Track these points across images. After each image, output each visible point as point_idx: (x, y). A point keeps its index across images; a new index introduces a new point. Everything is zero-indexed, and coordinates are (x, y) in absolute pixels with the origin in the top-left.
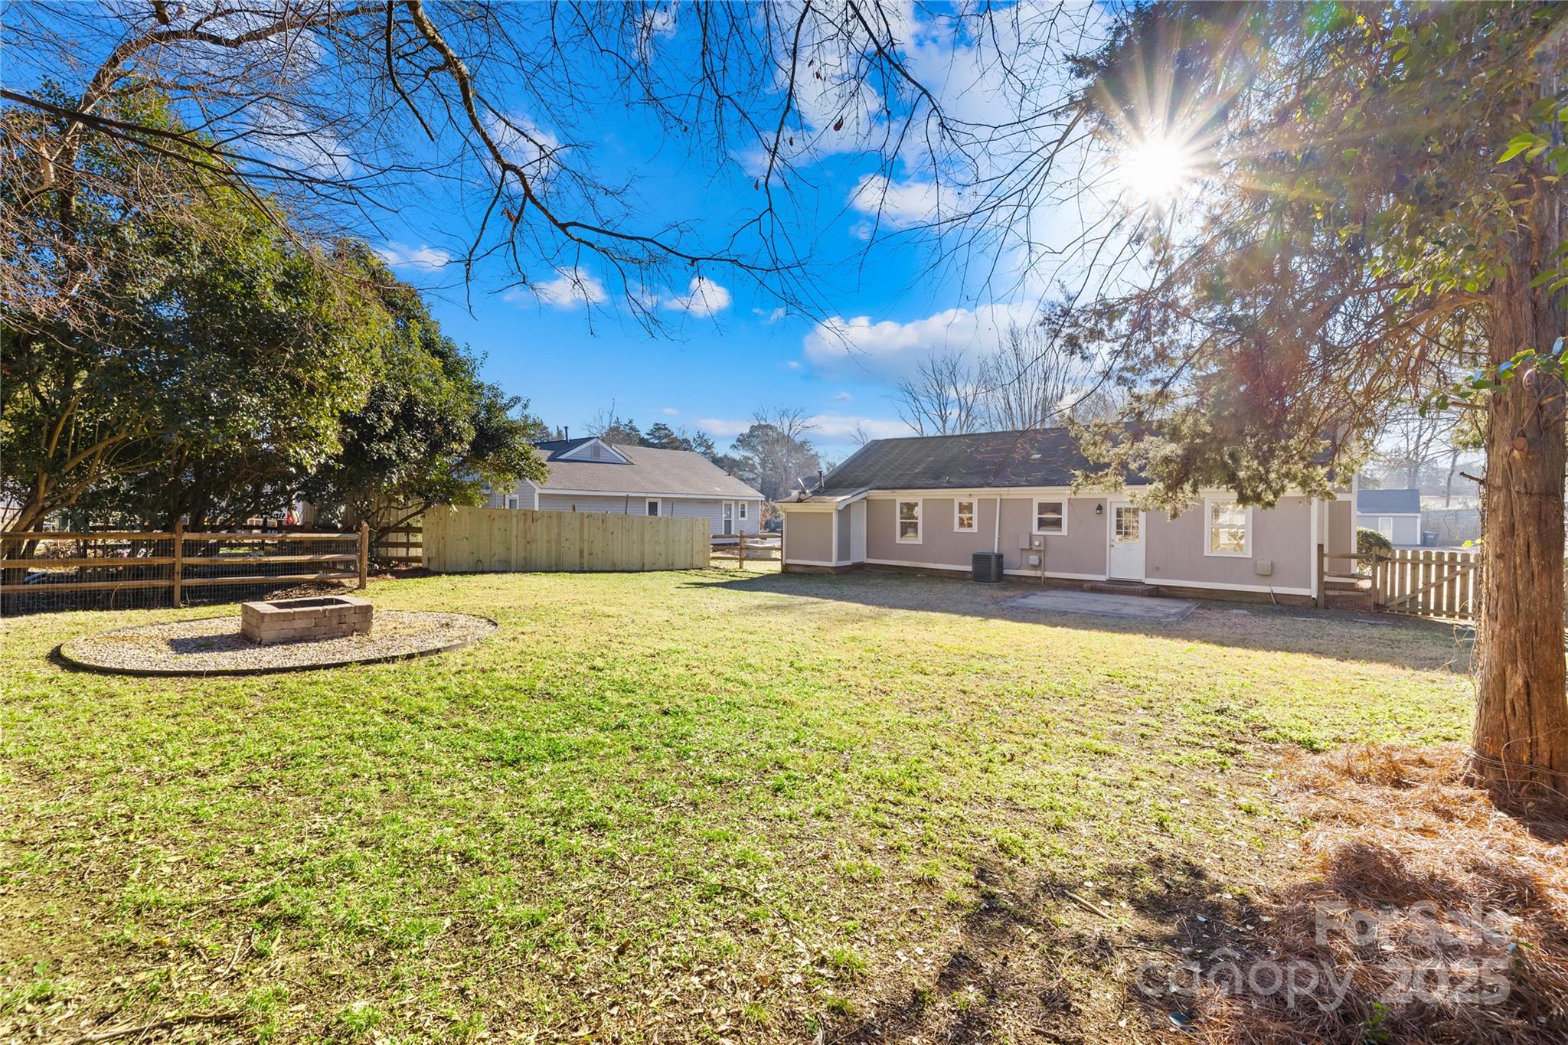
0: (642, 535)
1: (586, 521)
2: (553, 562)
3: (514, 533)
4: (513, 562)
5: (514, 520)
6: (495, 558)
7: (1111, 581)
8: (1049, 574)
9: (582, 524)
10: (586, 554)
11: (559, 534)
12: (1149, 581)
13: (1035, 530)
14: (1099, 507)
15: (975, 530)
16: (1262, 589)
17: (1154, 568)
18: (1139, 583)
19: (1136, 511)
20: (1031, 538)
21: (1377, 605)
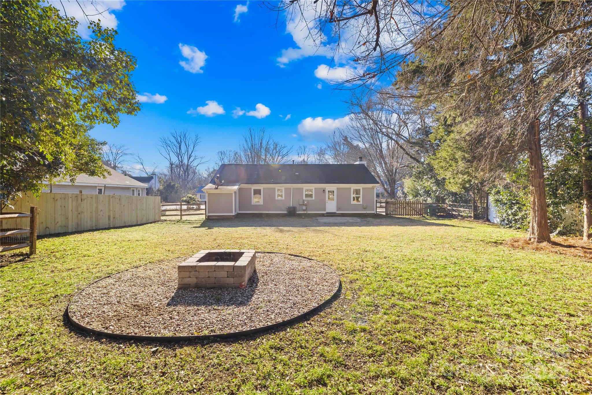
0: (137, 206)
1: (111, 200)
2: (94, 225)
3: (70, 209)
4: (70, 227)
5: (70, 200)
6: (58, 225)
7: (327, 213)
8: (309, 212)
9: (109, 201)
10: (112, 218)
11: (97, 208)
12: (337, 212)
13: (304, 198)
14: (324, 191)
15: (283, 198)
16: (365, 212)
17: (338, 209)
18: (335, 213)
19: (333, 191)
20: (303, 200)
21: (387, 214)
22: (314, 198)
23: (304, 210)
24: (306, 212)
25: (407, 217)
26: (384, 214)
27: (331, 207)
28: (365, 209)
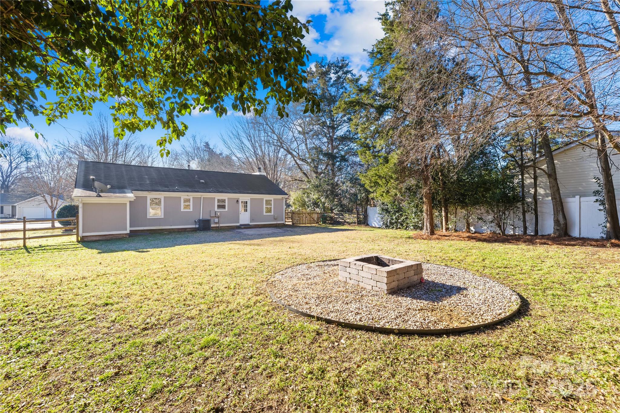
7: (241, 225)
12: (251, 224)
13: (216, 209)
14: (237, 201)
15: (191, 210)
16: (275, 223)
17: (252, 220)
18: (249, 225)
19: (247, 202)
20: (216, 212)
21: (293, 224)
22: (226, 209)
23: (216, 223)
24: (218, 225)
25: (309, 225)
26: (291, 223)
27: (245, 218)
28: (275, 219)
